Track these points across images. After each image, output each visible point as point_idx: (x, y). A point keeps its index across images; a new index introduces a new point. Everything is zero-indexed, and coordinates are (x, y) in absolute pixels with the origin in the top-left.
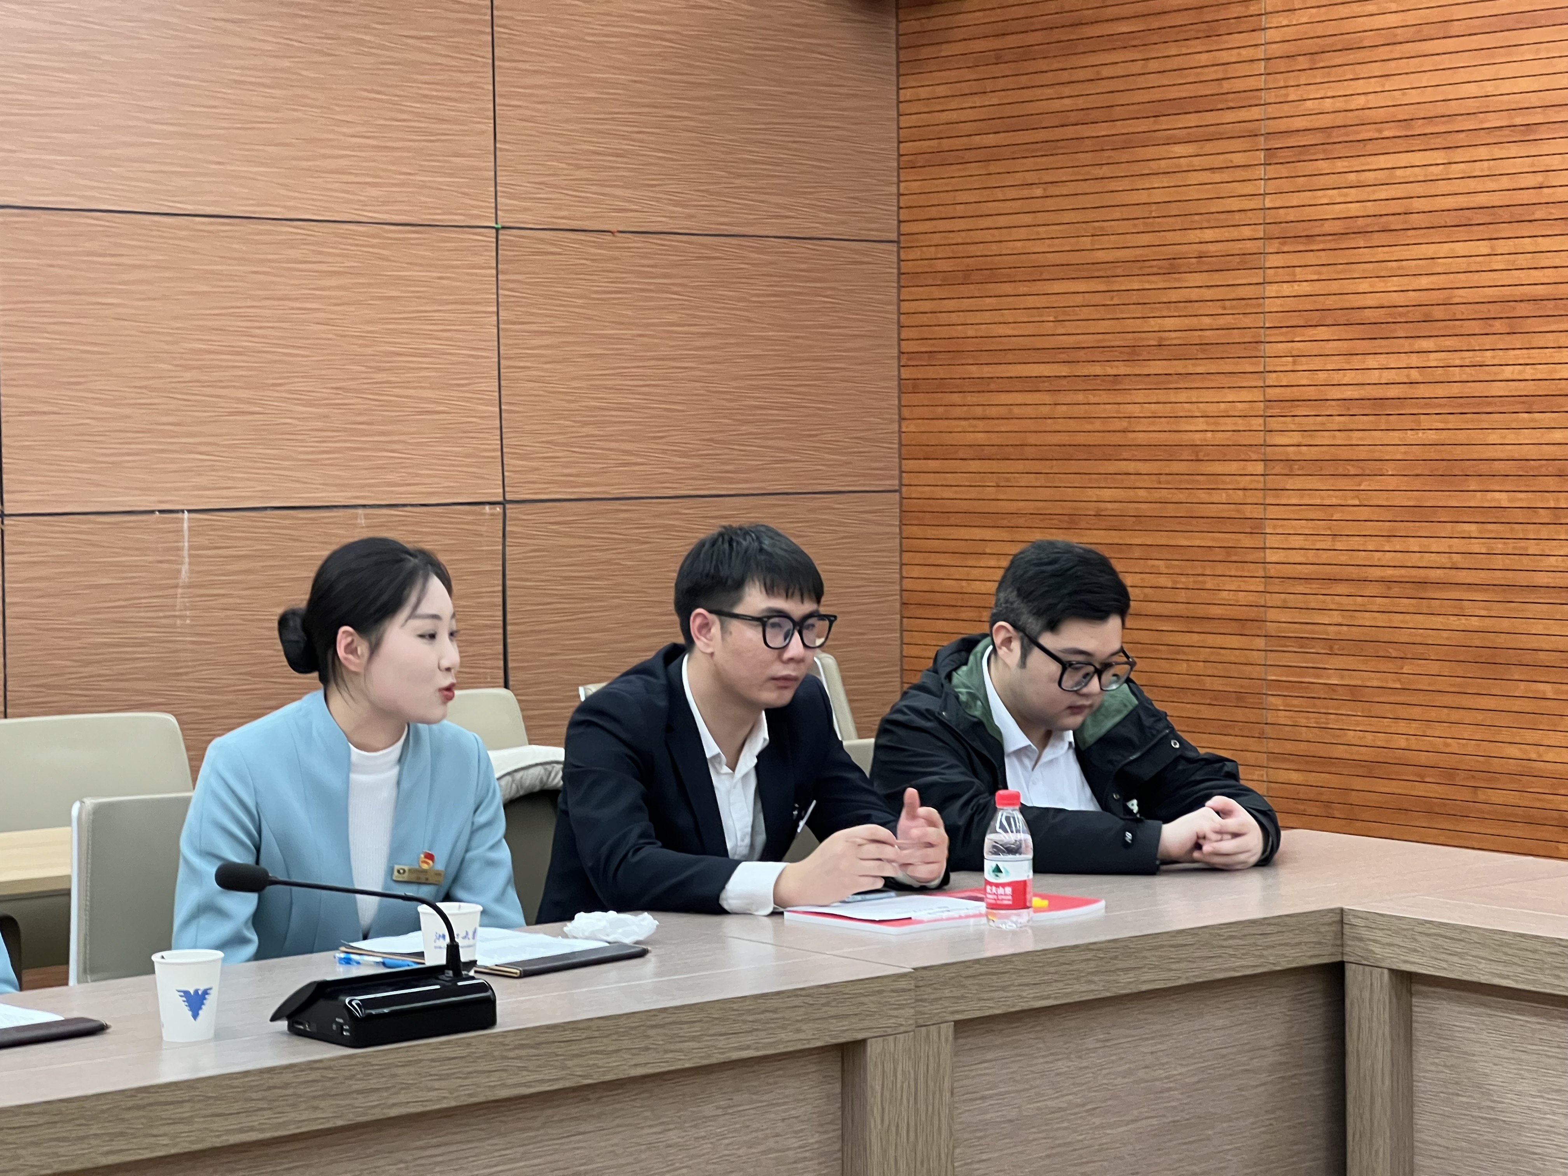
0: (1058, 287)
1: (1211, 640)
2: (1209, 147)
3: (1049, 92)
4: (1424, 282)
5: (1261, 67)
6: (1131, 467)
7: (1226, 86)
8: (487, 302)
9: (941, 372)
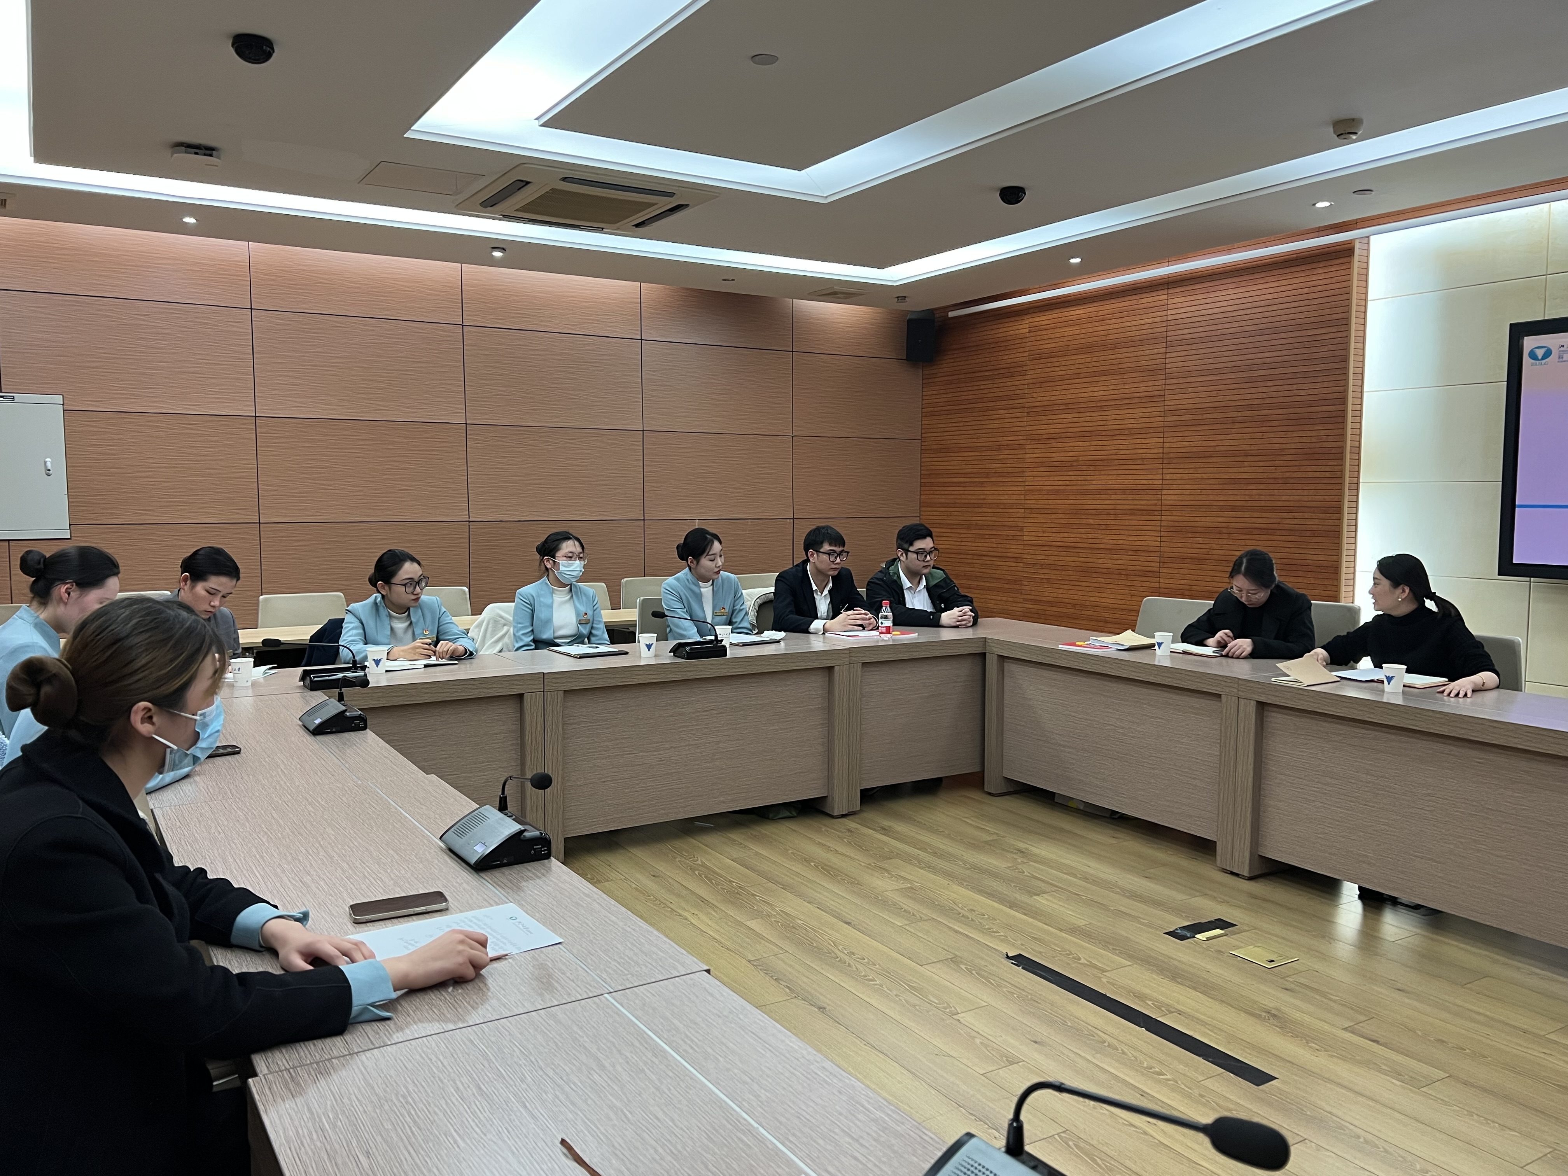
0: (966, 454)
1: (1007, 564)
2: (1011, 411)
3: (966, 393)
4: (1071, 454)
5: (1026, 387)
6: (986, 510)
7: (1016, 392)
8: (789, 458)
9: (933, 480)
